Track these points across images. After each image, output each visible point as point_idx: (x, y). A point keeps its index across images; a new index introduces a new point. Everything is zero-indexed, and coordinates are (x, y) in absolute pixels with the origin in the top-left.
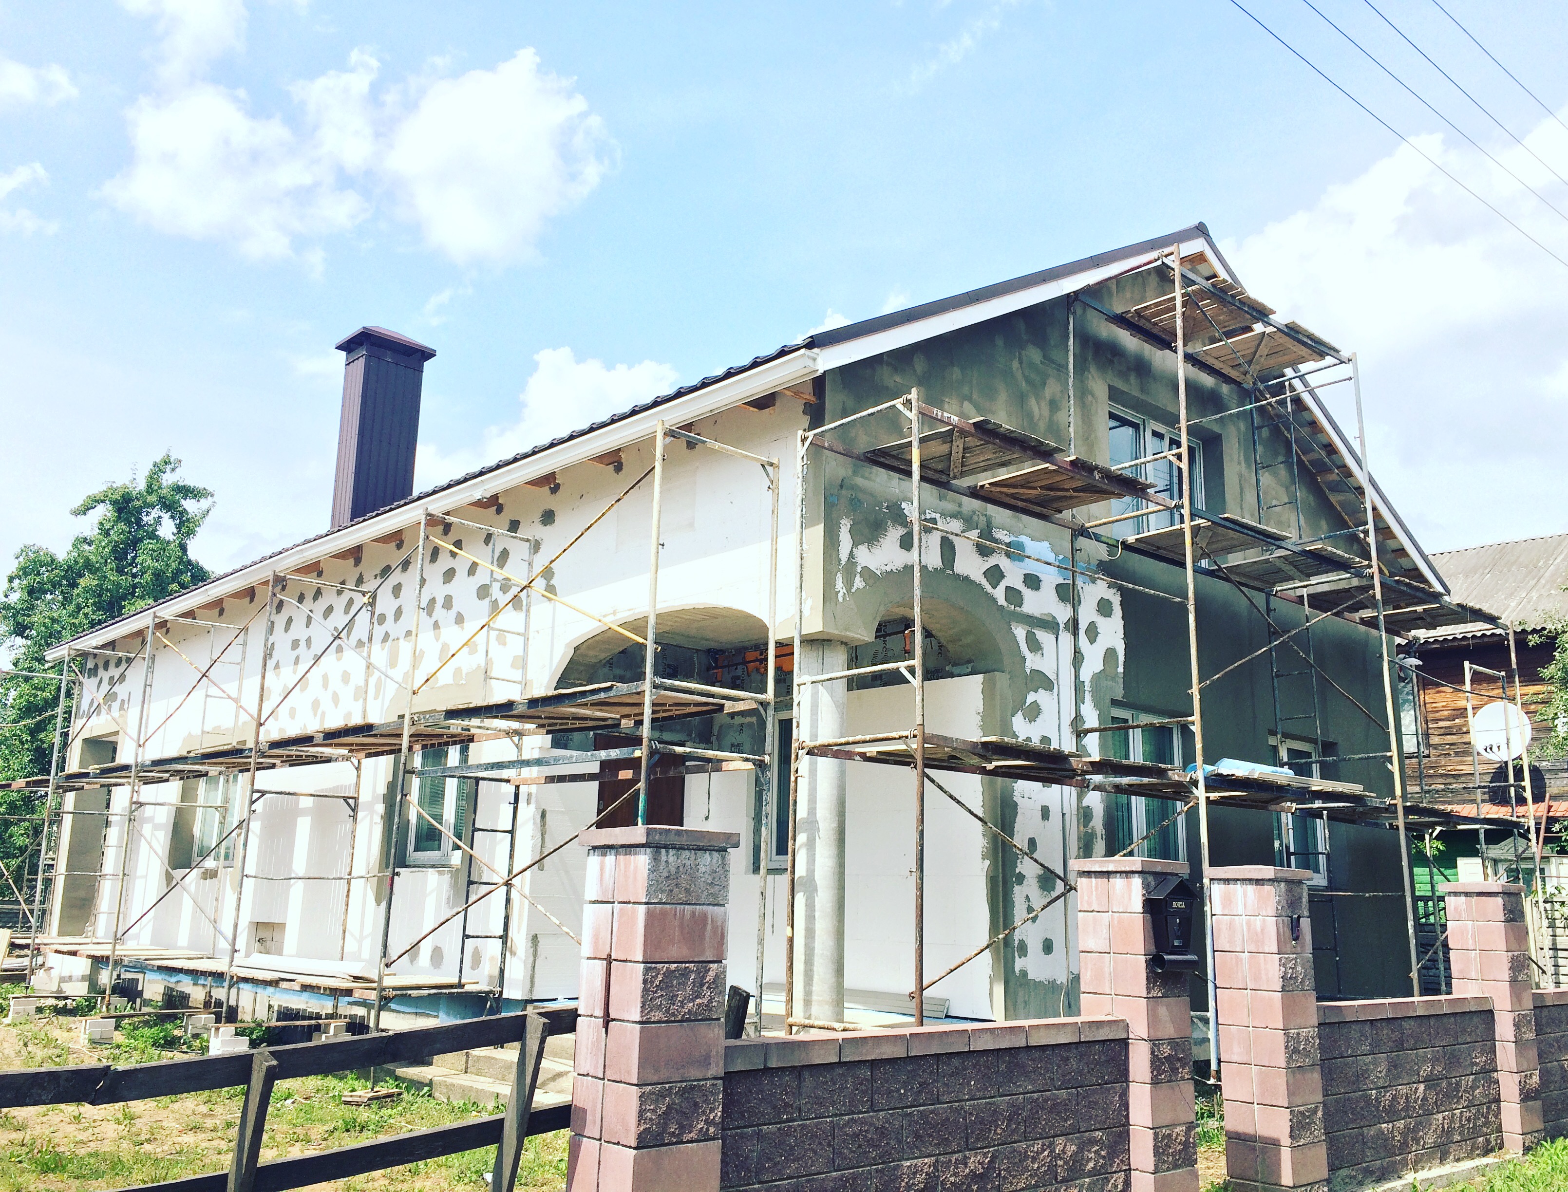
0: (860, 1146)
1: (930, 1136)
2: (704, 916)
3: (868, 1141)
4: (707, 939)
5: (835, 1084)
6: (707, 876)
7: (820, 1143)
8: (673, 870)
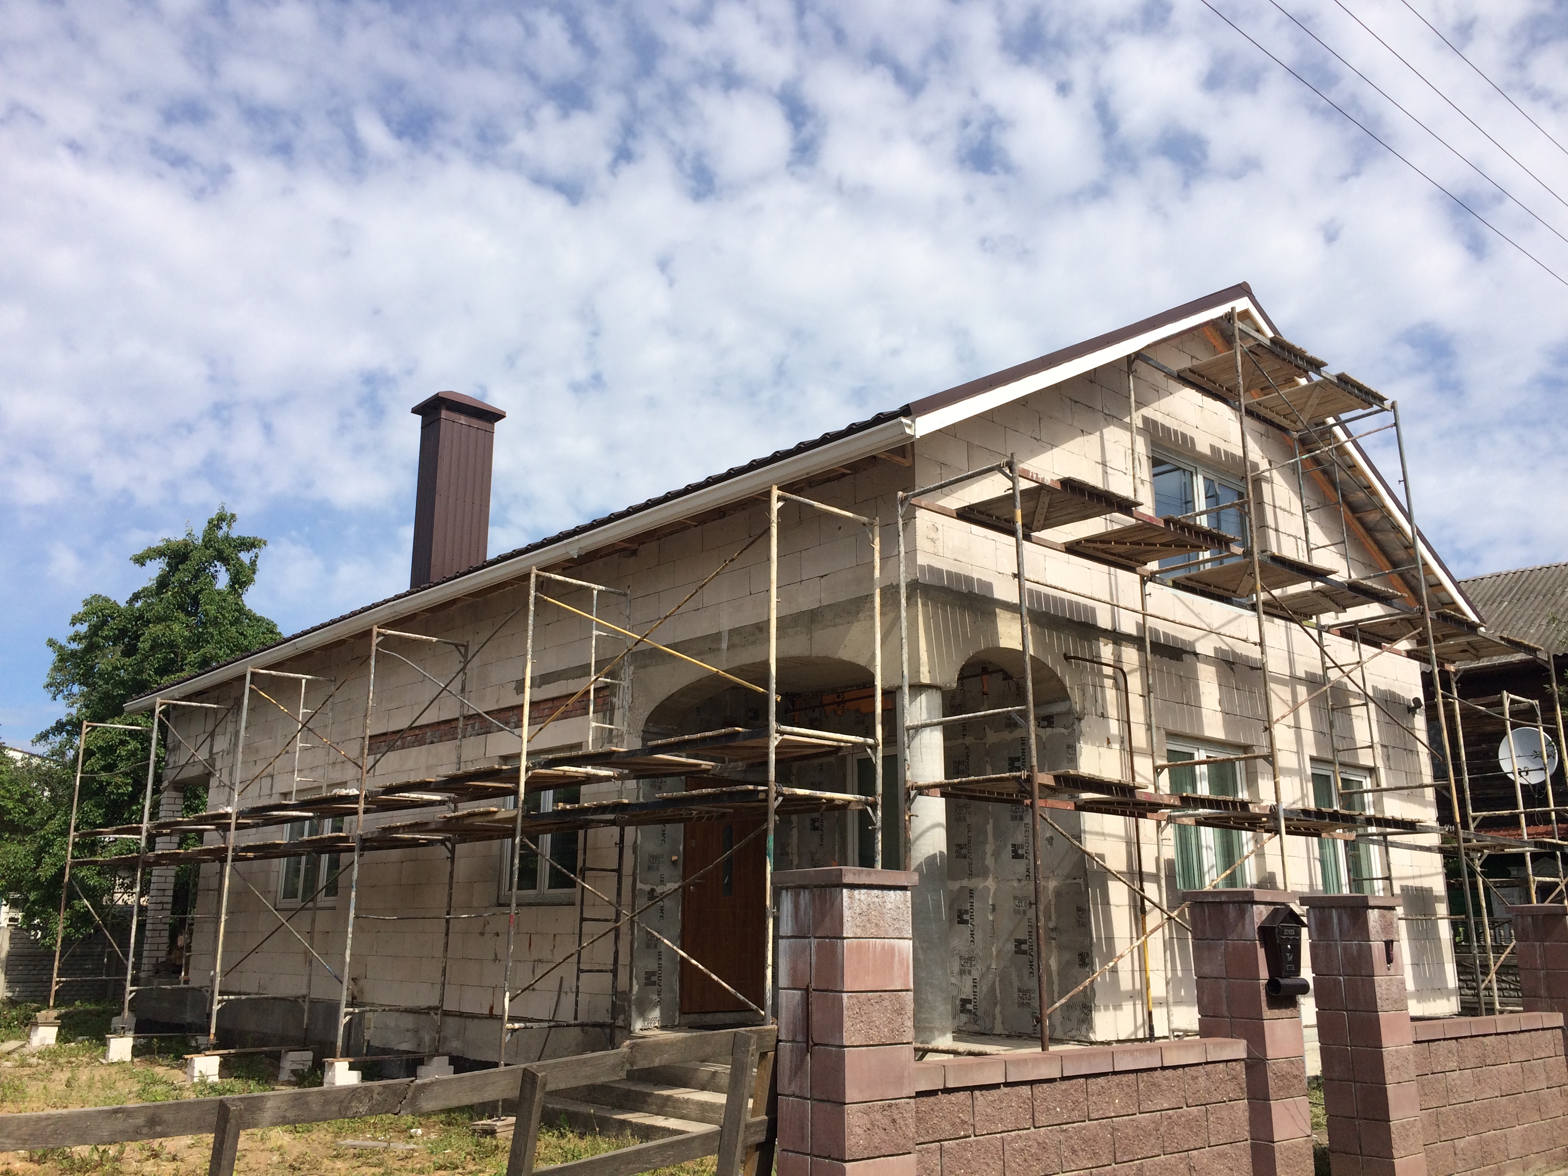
0: (1025, 1160)
1: (1083, 1150)
2: (892, 948)
3: (1032, 1155)
4: (896, 969)
5: (1002, 1102)
6: (892, 912)
7: (992, 1158)
8: (865, 907)
